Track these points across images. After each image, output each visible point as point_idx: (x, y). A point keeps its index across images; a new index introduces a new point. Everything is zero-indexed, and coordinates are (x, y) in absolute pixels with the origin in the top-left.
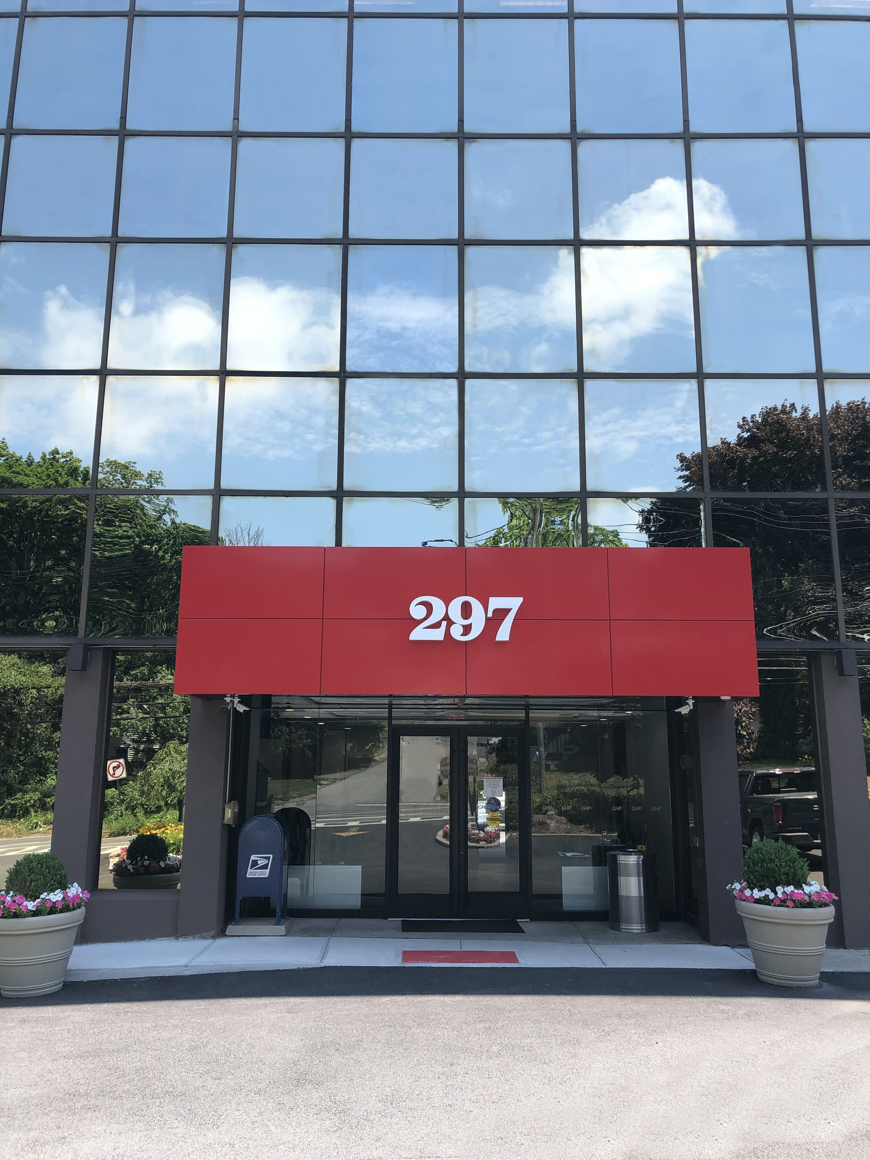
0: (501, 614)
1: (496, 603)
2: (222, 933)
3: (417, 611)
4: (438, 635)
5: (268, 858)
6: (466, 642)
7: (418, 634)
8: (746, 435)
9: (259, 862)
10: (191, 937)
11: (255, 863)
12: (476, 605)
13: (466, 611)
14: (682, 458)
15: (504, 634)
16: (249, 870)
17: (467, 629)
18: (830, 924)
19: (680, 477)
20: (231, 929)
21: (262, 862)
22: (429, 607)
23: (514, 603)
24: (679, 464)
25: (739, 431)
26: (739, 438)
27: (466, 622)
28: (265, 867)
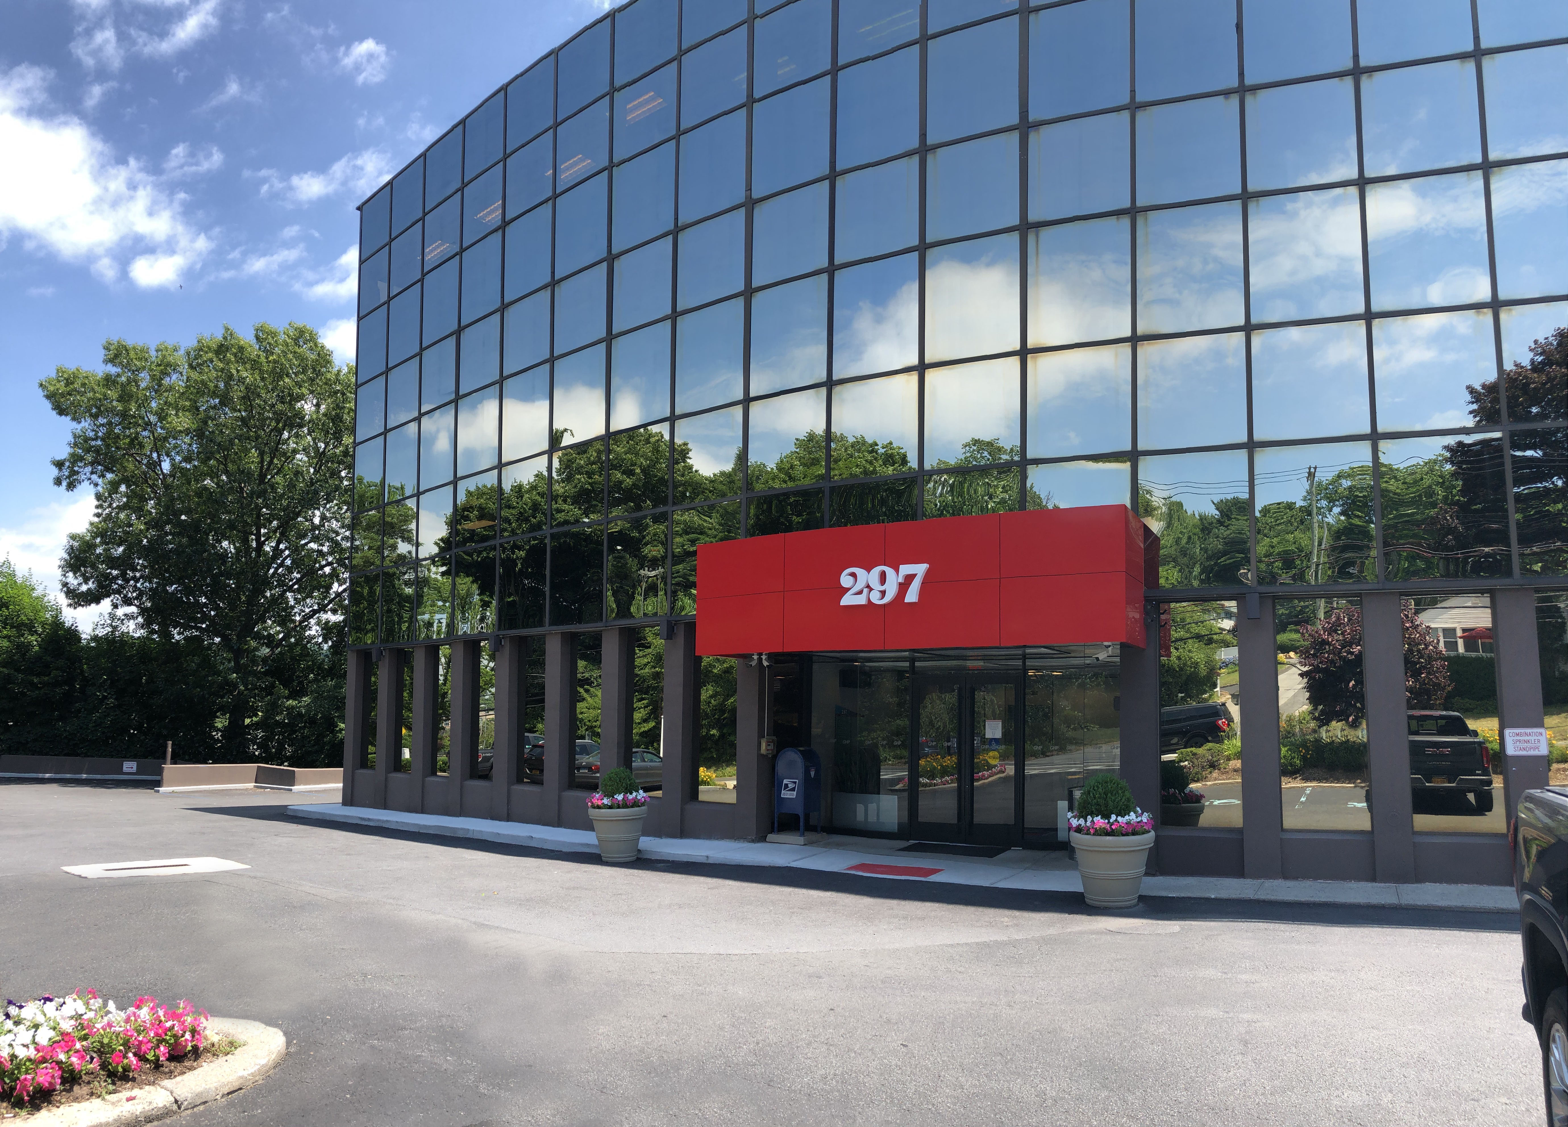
0: (910, 578)
1: (906, 569)
2: (762, 839)
3: (845, 580)
4: (861, 600)
5: (795, 783)
6: (884, 605)
7: (847, 600)
8: (1540, 359)
9: (789, 785)
10: (742, 840)
11: (786, 786)
12: (889, 571)
13: (883, 578)
14: (1471, 390)
15: (912, 596)
16: (783, 792)
17: (883, 593)
18: (1150, 848)
19: (1471, 412)
20: (770, 837)
21: (791, 786)
22: (853, 575)
23: (920, 569)
24: (1468, 398)
25: (1531, 355)
26: (1532, 361)
27: (882, 588)
28: (793, 789)
